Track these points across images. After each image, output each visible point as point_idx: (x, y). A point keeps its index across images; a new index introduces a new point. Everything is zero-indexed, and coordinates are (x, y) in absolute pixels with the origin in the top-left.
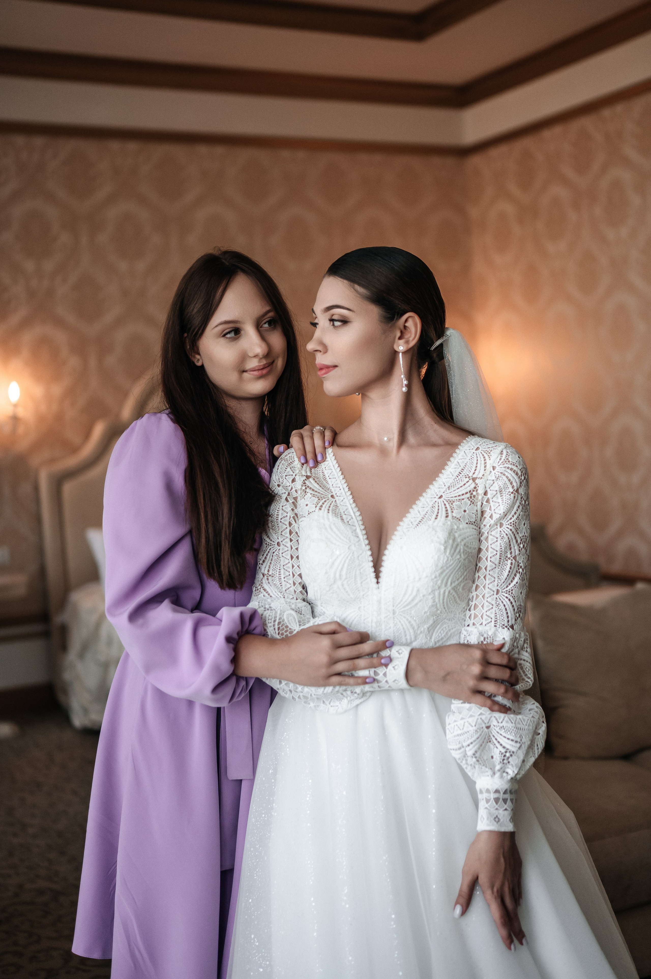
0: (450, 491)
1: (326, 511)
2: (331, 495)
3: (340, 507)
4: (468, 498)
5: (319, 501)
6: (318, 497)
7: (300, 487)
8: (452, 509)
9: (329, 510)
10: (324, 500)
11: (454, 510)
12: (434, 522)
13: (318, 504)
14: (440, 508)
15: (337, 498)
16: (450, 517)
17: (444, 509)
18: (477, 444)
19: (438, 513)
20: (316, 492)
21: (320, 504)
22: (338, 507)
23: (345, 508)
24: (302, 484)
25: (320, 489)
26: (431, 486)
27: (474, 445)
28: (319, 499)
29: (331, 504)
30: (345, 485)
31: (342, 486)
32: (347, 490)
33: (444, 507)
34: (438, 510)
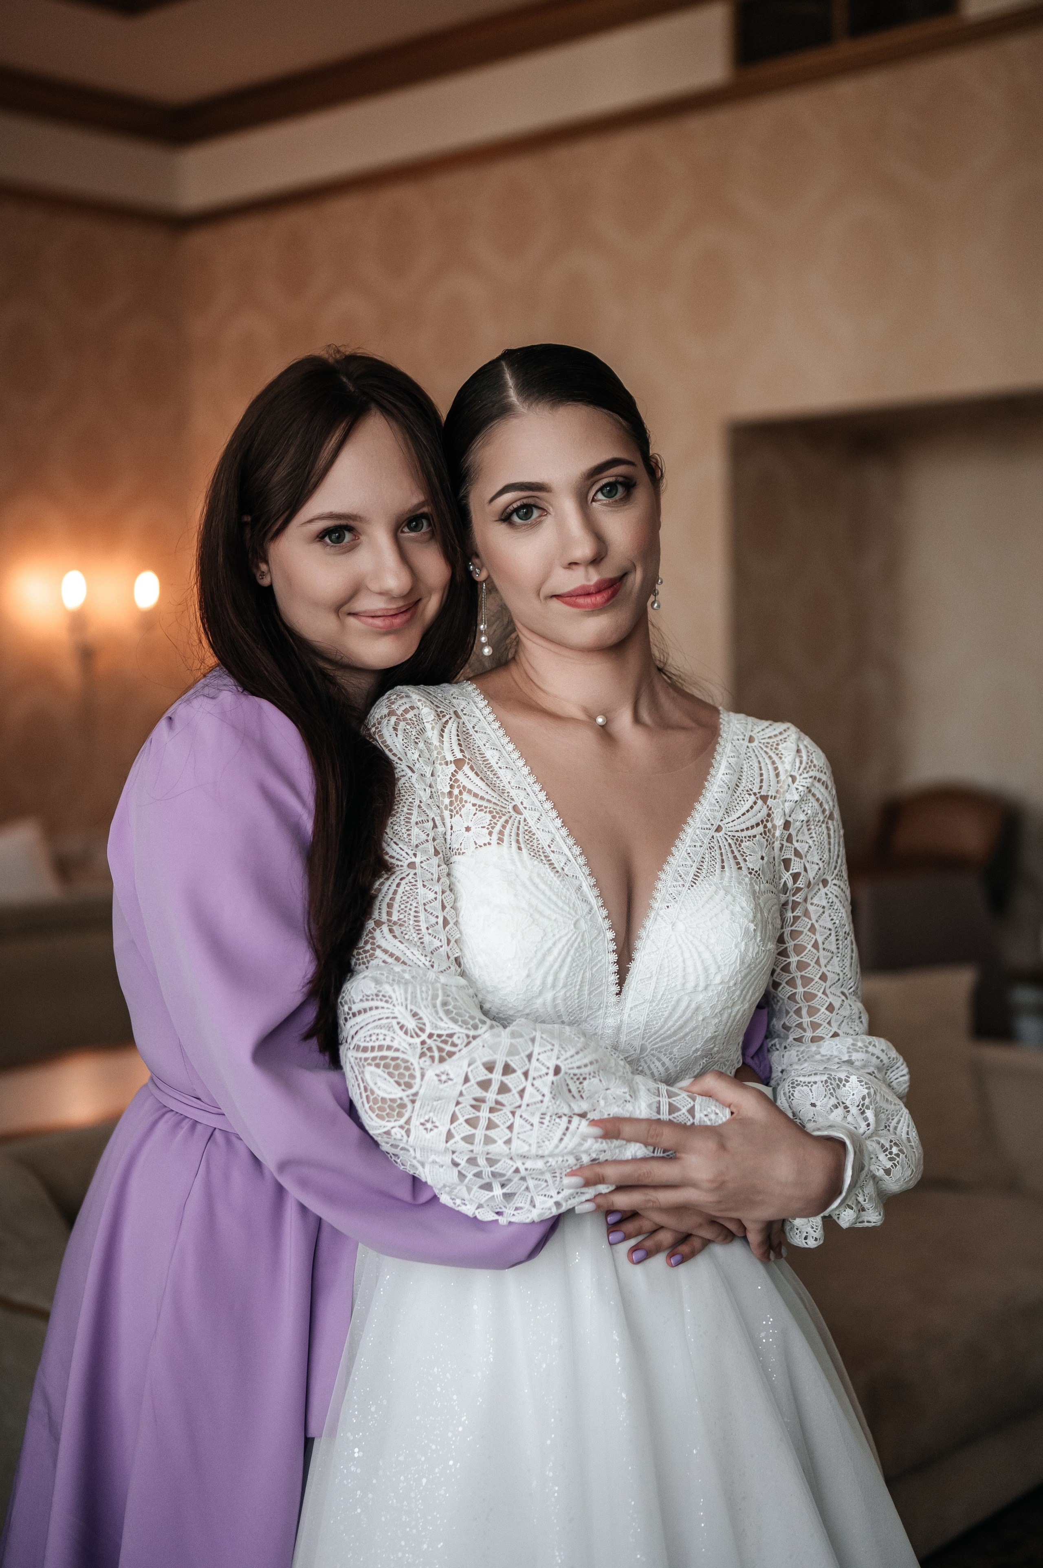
0: (731, 818)
1: (514, 844)
2: (512, 805)
3: (539, 835)
5: (494, 821)
7: (447, 789)
9: (518, 842)
11: (746, 856)
14: (723, 850)
15: (526, 814)
18: (746, 729)
20: (483, 799)
22: (534, 835)
23: (549, 838)
24: (451, 782)
25: (490, 792)
26: (697, 807)
27: (742, 730)
29: (518, 828)
30: (537, 787)
31: (529, 788)
32: (544, 798)
33: (729, 849)
34: (722, 854)
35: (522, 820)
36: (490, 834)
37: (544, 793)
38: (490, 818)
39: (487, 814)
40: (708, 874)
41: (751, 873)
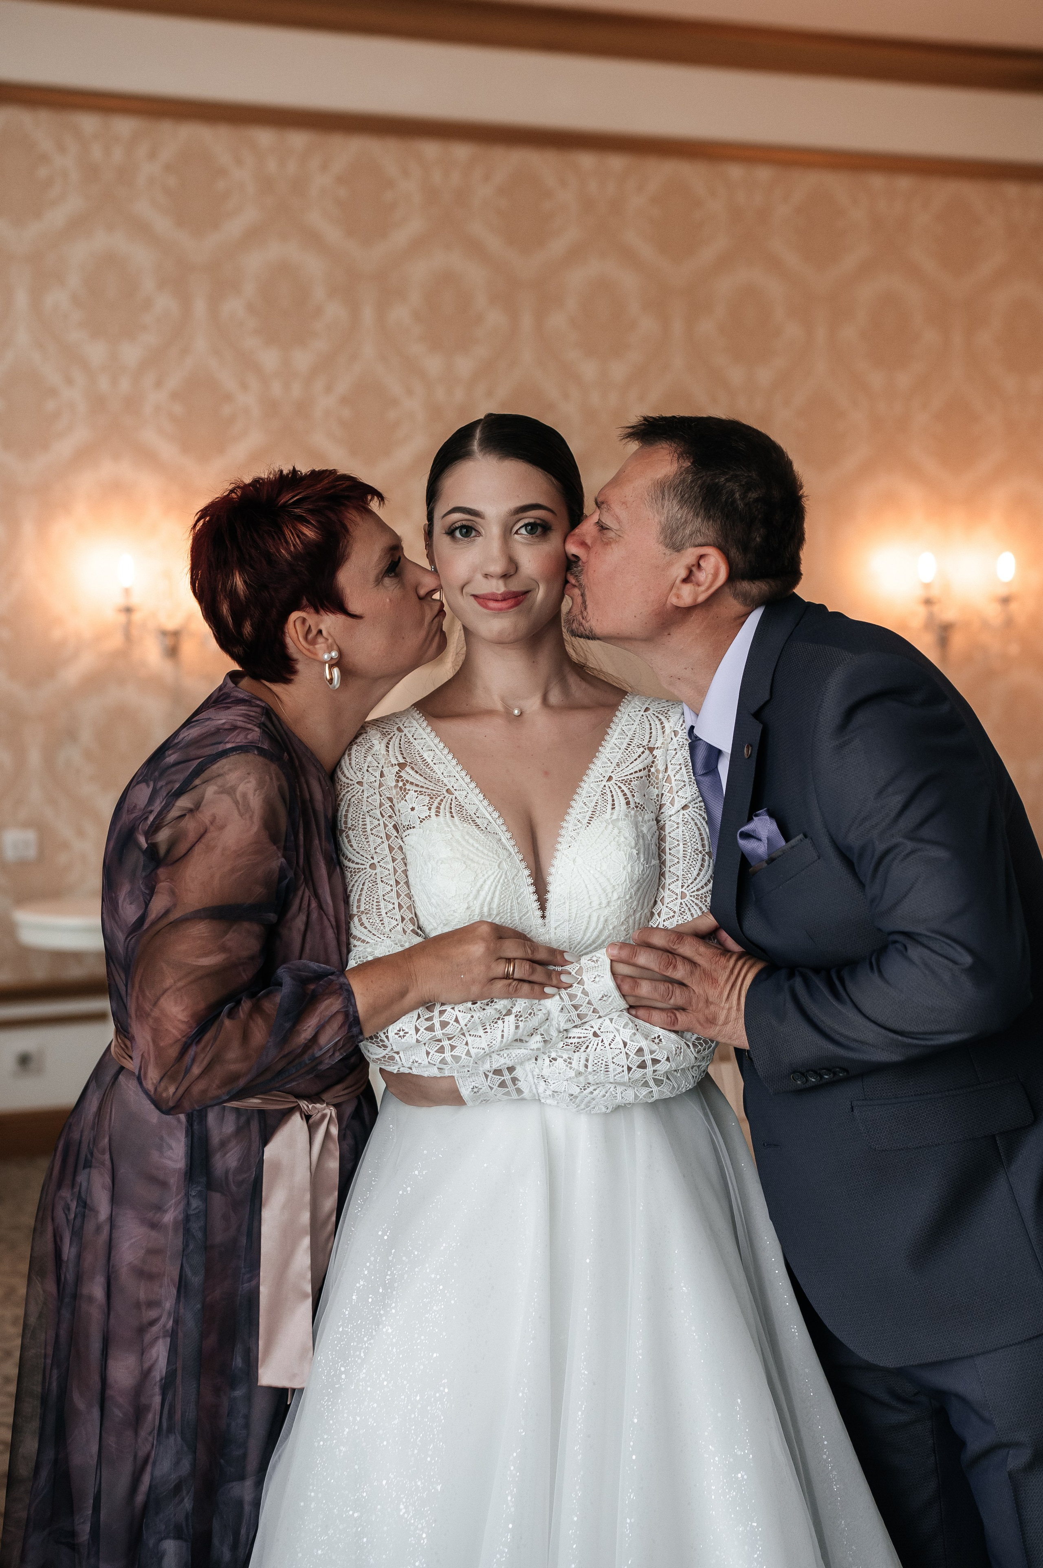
0: (621, 769)
1: (448, 815)
2: (446, 789)
3: (466, 806)
4: (646, 776)
5: (432, 800)
6: (429, 795)
7: (394, 783)
8: (631, 792)
9: (451, 812)
10: (439, 798)
11: (635, 795)
12: (612, 814)
13: (431, 805)
14: (614, 793)
15: (456, 793)
16: (632, 805)
17: (620, 794)
18: (644, 704)
19: (613, 800)
20: (422, 787)
21: (436, 804)
22: (463, 807)
23: (474, 808)
24: (396, 778)
25: (427, 782)
26: (592, 766)
27: (640, 705)
28: (432, 798)
29: (451, 804)
30: (463, 773)
31: (458, 775)
32: (470, 781)
33: (619, 791)
34: (612, 796)
35: (454, 798)
36: (430, 809)
37: (468, 777)
38: (429, 799)
39: (426, 796)
40: (601, 814)
41: (637, 807)
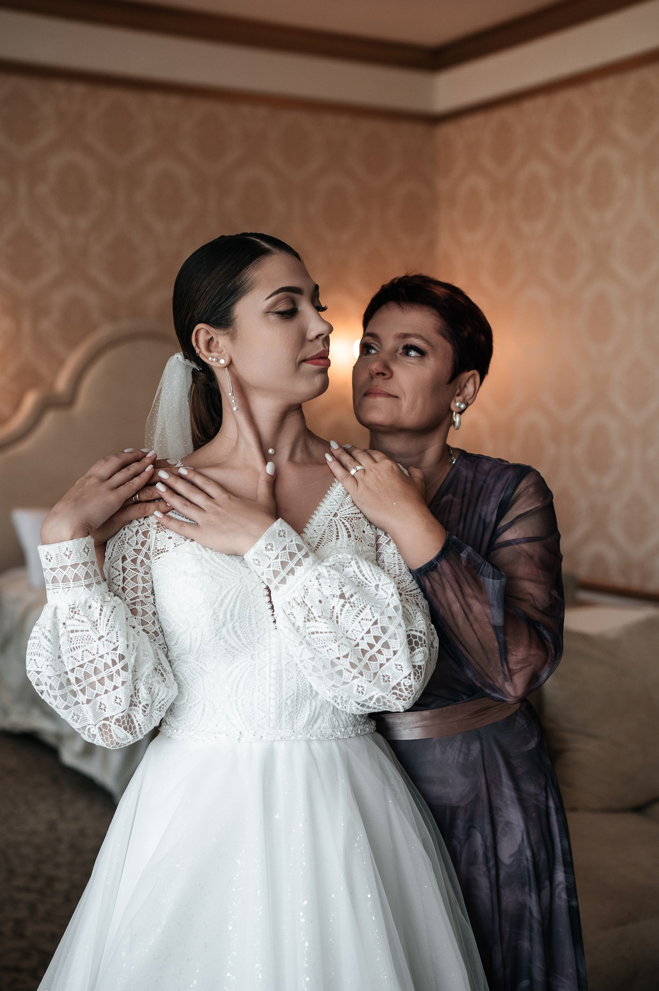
8: (353, 528)
11: (355, 528)
14: (338, 527)
26: (321, 504)
33: (342, 526)
34: (337, 529)
40: (327, 541)
41: (356, 539)
